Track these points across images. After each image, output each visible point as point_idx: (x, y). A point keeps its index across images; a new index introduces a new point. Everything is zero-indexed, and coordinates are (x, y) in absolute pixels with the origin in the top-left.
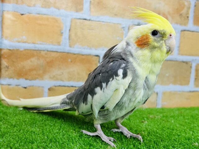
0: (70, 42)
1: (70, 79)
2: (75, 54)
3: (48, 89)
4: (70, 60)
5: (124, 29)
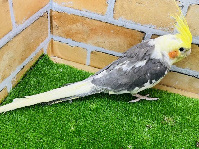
0: (114, 14)
1: (111, 48)
2: (118, 26)
3: (90, 52)
4: (112, 31)
5: (182, 8)
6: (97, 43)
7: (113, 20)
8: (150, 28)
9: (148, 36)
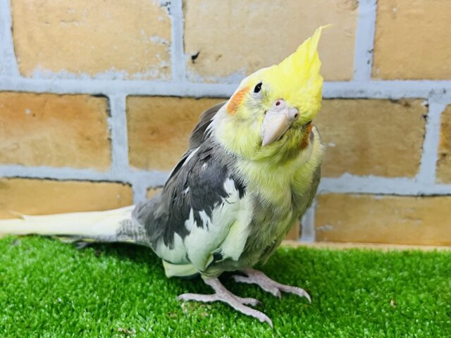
0: (19, 63)
1: (38, 160)
2: (38, 94)
4: (28, 112)
5: (169, 9)
7: (20, 79)
8: (114, 78)
9: (118, 103)
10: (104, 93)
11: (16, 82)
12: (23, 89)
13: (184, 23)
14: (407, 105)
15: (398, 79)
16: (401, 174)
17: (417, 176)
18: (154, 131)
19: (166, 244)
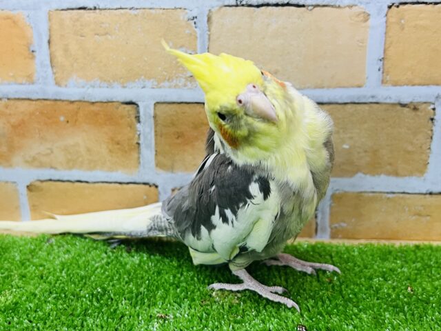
0: (54, 73)
1: (71, 163)
2: (72, 102)
3: (26, 189)
4: (62, 119)
5: (195, 23)
6: (34, 159)
7: (56, 89)
8: (144, 87)
9: (146, 110)
10: (134, 100)
11: (52, 91)
12: (58, 98)
13: (209, 35)
14: (415, 109)
15: (407, 85)
16: (411, 174)
17: (425, 175)
18: (179, 135)
19: (194, 235)
